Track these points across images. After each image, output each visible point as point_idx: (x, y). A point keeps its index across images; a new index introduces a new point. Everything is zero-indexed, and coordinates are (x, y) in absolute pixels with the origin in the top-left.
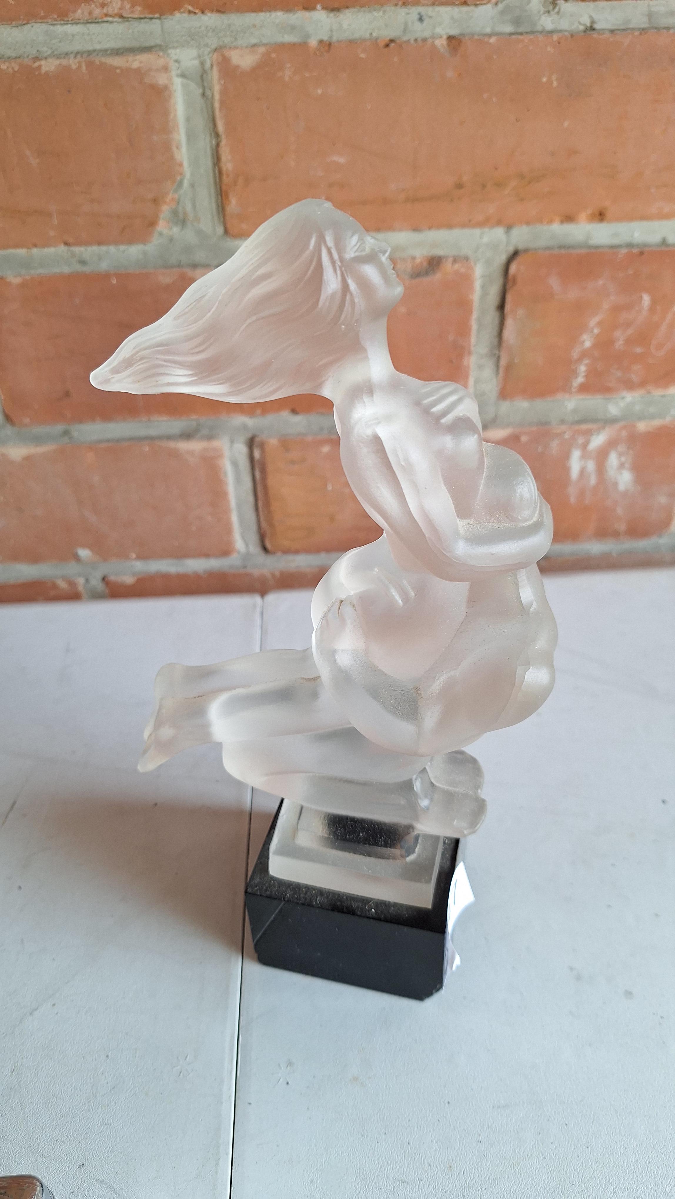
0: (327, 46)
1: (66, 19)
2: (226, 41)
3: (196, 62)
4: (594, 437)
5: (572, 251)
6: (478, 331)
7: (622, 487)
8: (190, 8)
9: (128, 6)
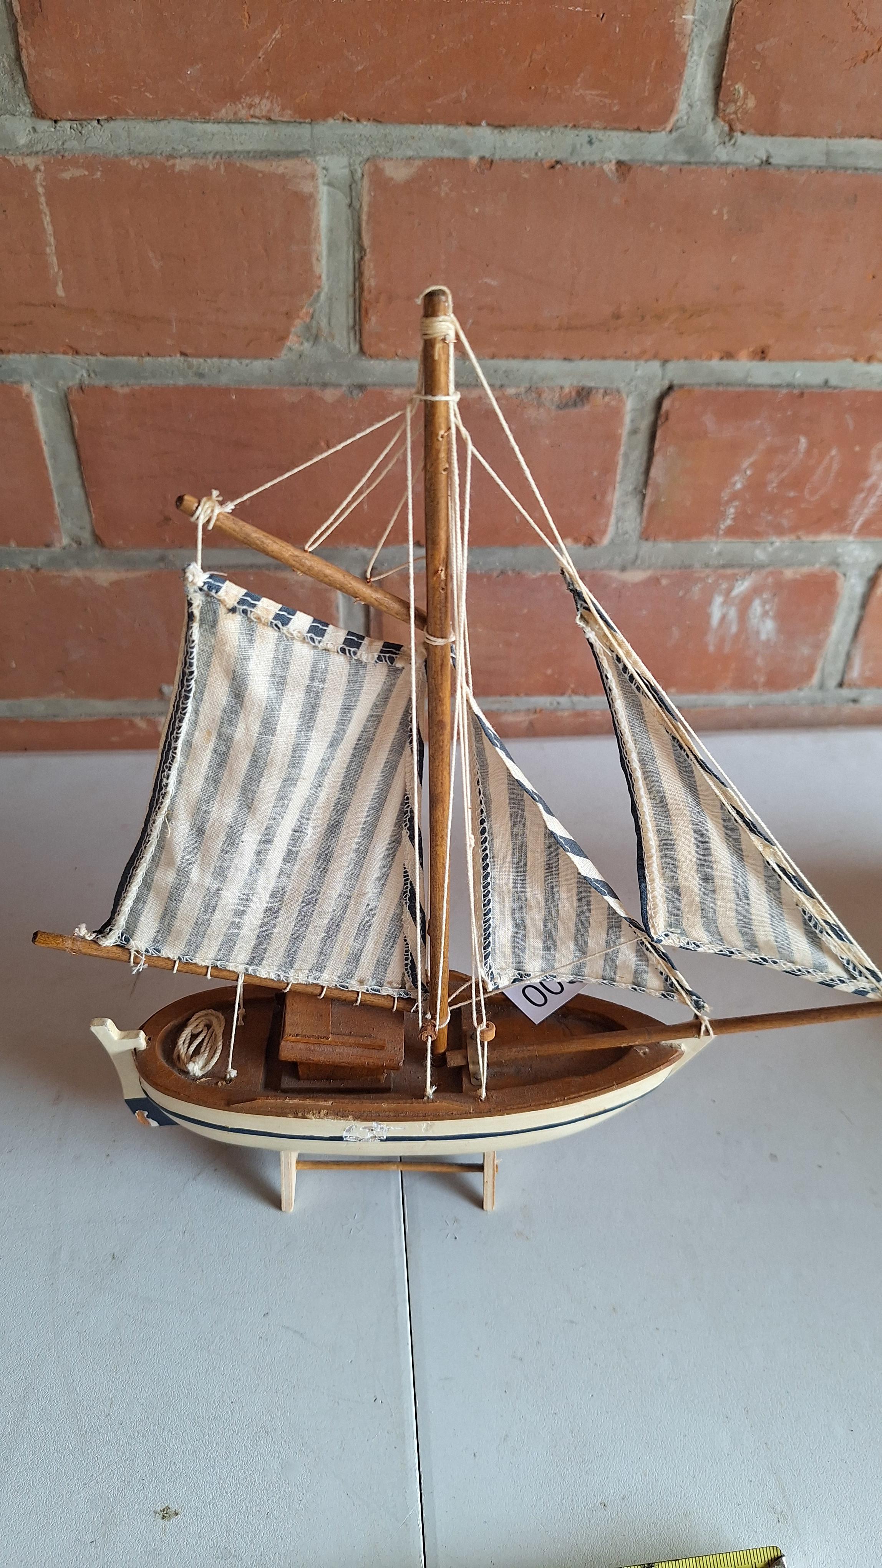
0: (487, 163)
1: (207, 118)
2: (380, 152)
3: (346, 171)
4: (740, 582)
5: (730, 389)
6: (625, 466)
7: (763, 637)
8: (346, 115)
9: (277, 109)
